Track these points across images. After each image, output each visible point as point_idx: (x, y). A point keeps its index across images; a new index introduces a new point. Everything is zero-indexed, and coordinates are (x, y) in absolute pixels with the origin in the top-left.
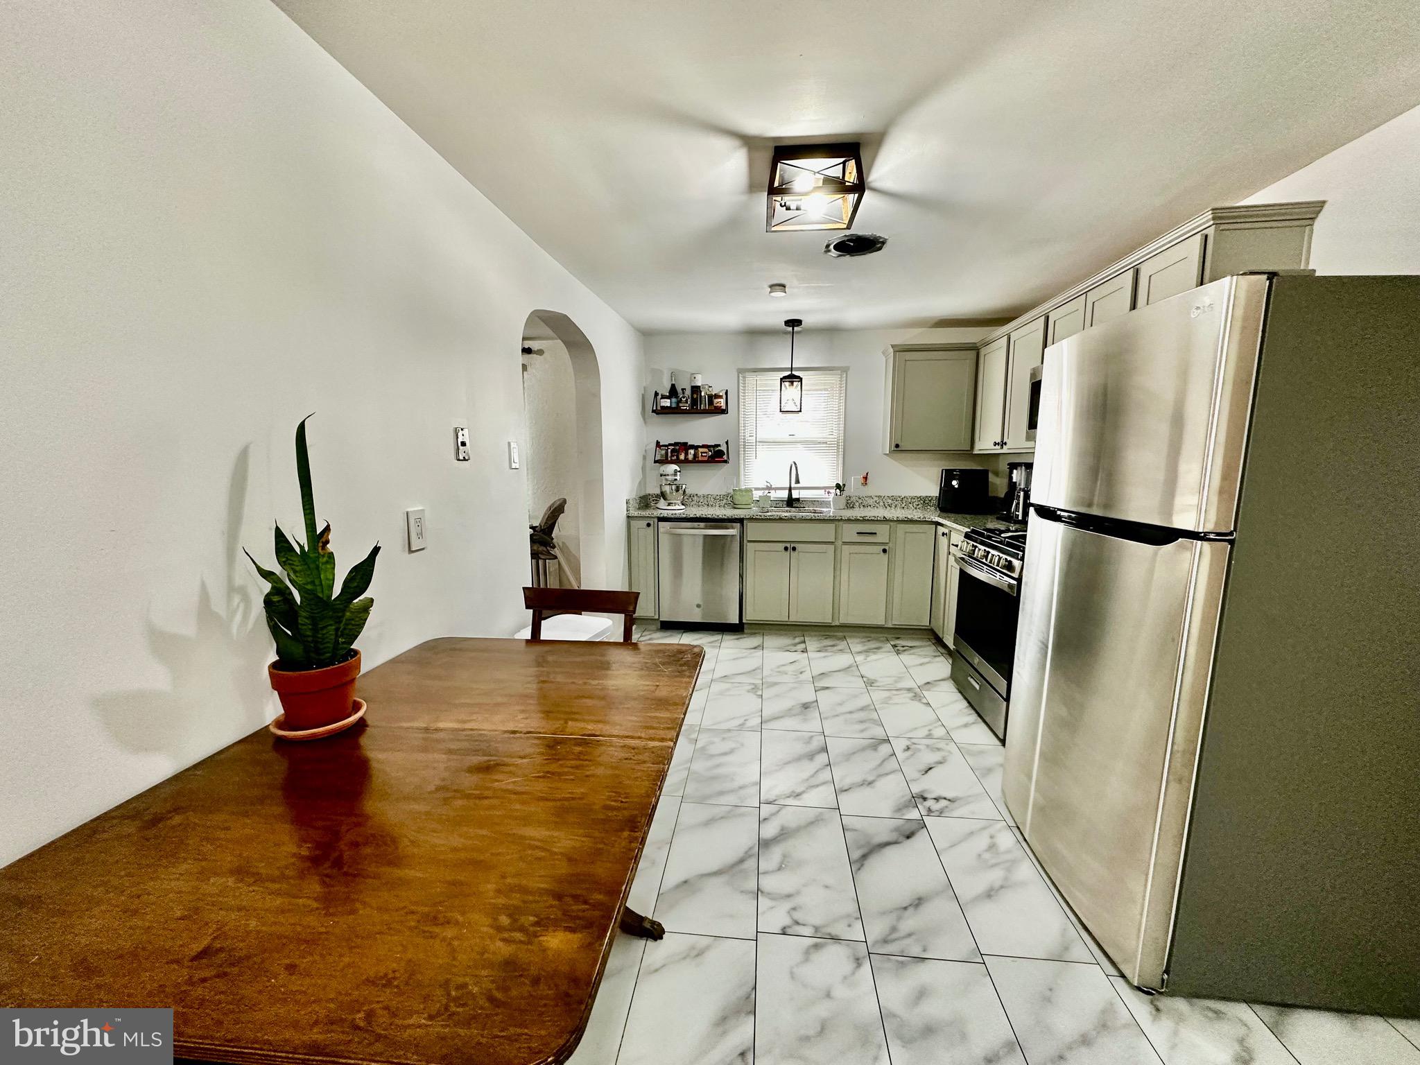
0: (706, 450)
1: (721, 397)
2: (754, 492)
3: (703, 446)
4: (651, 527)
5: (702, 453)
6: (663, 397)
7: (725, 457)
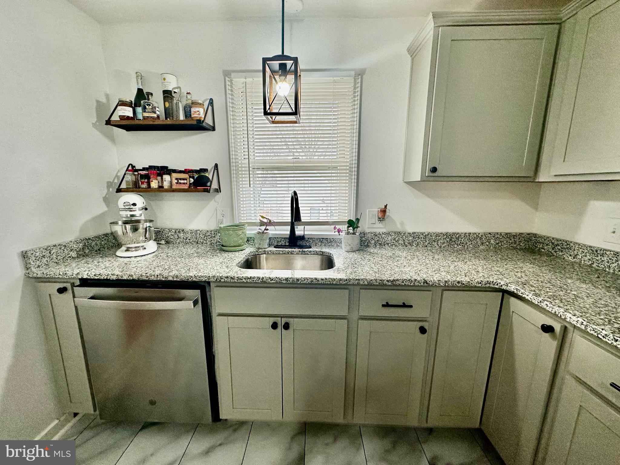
0: (187, 176)
2: (248, 228)
5: (177, 179)
6: (122, 104)
7: (215, 185)
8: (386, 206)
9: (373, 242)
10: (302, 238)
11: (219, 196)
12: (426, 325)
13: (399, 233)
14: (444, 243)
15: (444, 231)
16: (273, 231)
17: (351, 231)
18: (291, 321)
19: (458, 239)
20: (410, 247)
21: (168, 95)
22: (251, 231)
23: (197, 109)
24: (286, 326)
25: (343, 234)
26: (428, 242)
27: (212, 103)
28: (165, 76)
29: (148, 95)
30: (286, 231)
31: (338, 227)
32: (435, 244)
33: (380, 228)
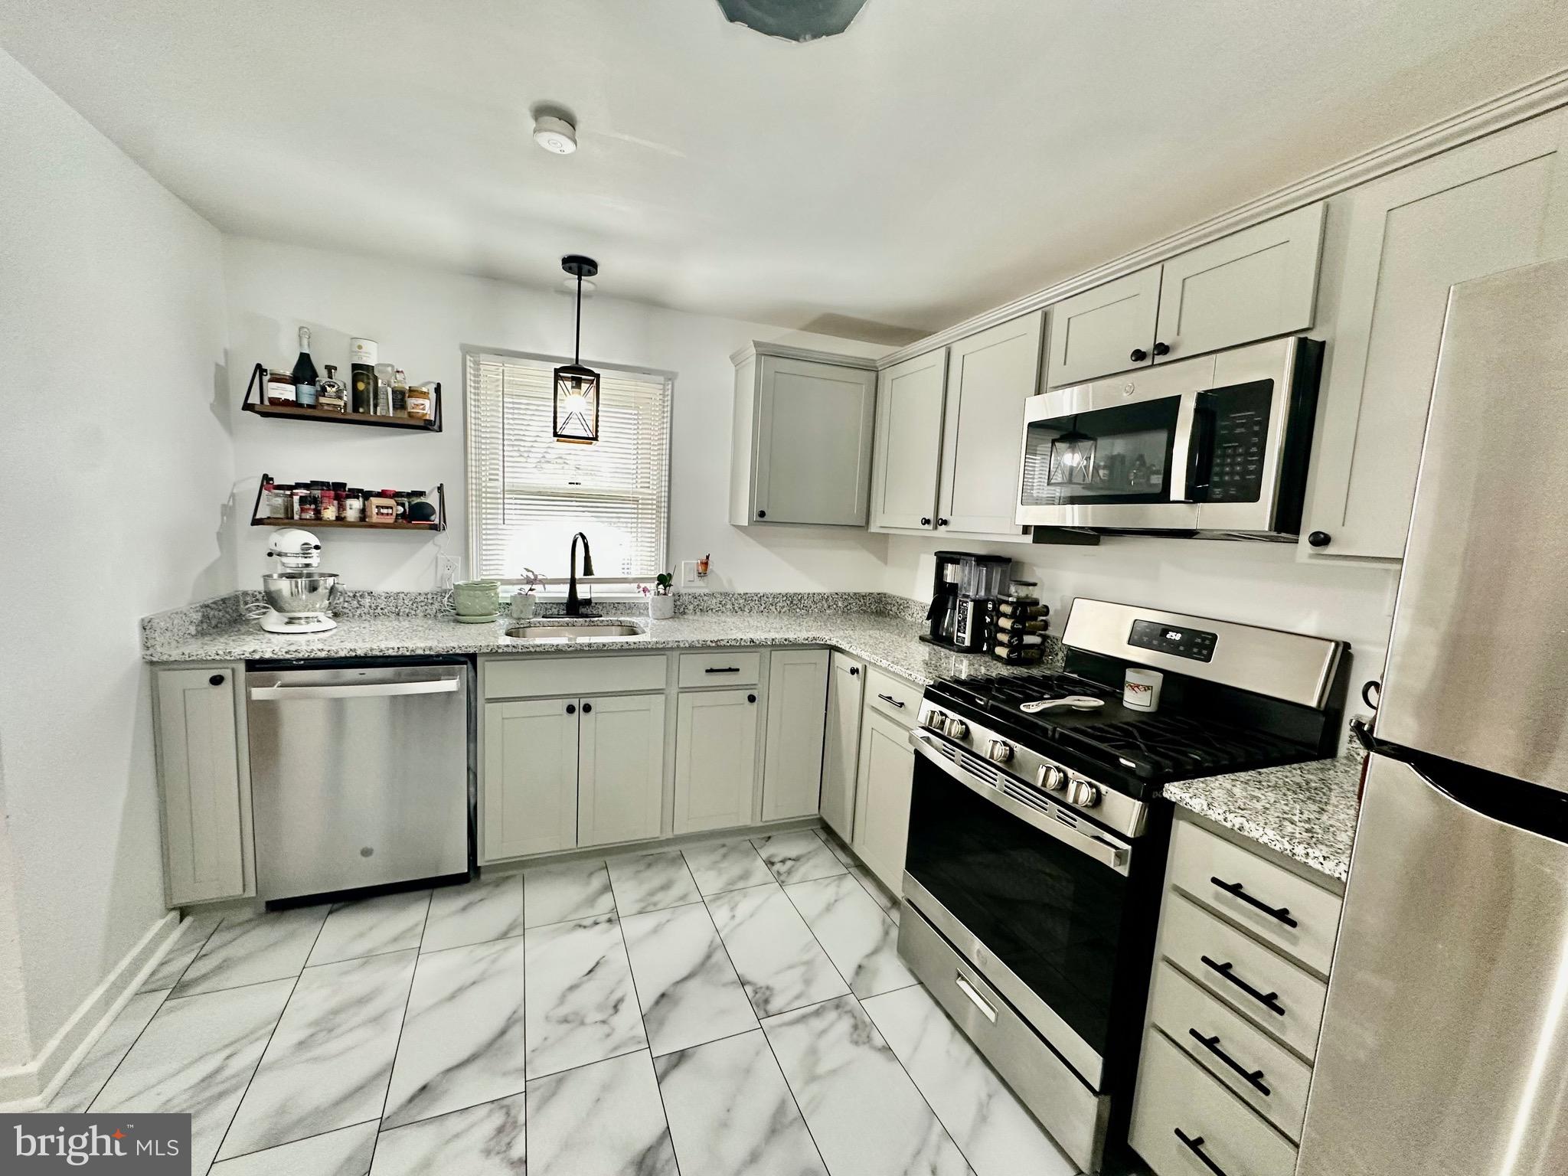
0: (391, 502)
1: (425, 395)
2: (501, 588)
3: (383, 494)
5: (377, 507)
6: (277, 379)
7: (436, 519)
8: (708, 557)
9: (691, 607)
10: (588, 602)
11: (440, 537)
12: (755, 693)
14: (784, 606)
15: (784, 591)
16: (540, 593)
17: (662, 591)
18: (591, 701)
19: (800, 601)
20: (740, 612)
21: (360, 371)
22: (505, 593)
23: (420, 401)
24: (587, 708)
25: (651, 595)
26: (764, 606)
27: (438, 389)
28: (363, 343)
29: (330, 369)
30: (563, 591)
31: (643, 585)
32: (773, 608)
33: (700, 587)
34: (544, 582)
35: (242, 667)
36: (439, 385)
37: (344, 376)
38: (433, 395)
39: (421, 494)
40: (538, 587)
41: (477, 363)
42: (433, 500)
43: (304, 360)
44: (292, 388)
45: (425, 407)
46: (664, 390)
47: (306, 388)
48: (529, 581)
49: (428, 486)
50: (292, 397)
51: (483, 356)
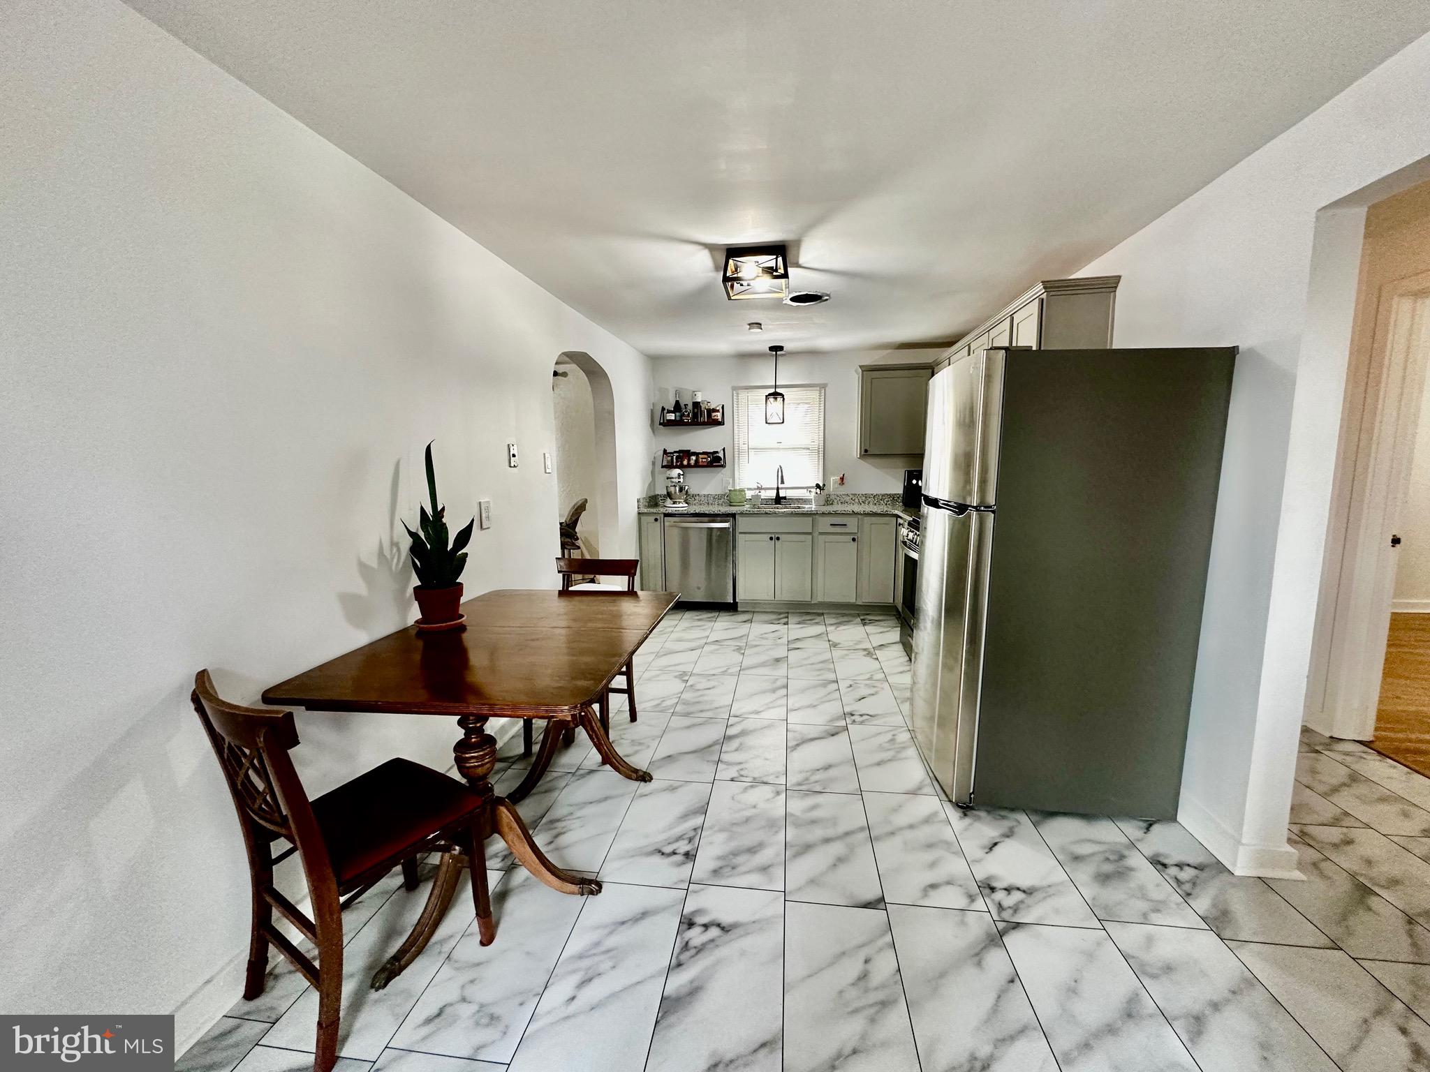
0: (706, 456)
1: (718, 411)
2: (747, 492)
3: (704, 453)
4: (658, 523)
5: (702, 458)
6: (669, 412)
7: (722, 462)
8: (844, 475)
9: (836, 501)
10: (785, 498)
11: (724, 470)
12: (856, 537)
13: (855, 495)
14: (888, 501)
15: (888, 493)
16: (764, 494)
17: (819, 492)
18: (780, 536)
19: (898, 498)
21: (696, 405)
22: (749, 494)
23: (716, 414)
24: (778, 539)
25: (813, 494)
27: (723, 407)
28: (696, 393)
29: (685, 405)
30: (773, 494)
31: (809, 490)
32: (882, 502)
33: (842, 490)
34: (765, 489)
35: (662, 516)
36: (723, 406)
37: (690, 407)
38: (721, 411)
39: (717, 452)
40: (762, 491)
41: (738, 394)
42: (721, 455)
43: (677, 402)
44: (673, 415)
45: (718, 416)
46: (820, 393)
47: (678, 414)
48: (758, 488)
49: (719, 449)
50: (673, 418)
51: (740, 391)
